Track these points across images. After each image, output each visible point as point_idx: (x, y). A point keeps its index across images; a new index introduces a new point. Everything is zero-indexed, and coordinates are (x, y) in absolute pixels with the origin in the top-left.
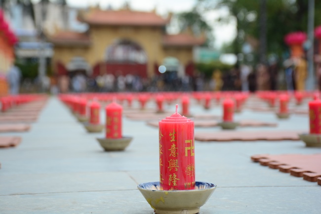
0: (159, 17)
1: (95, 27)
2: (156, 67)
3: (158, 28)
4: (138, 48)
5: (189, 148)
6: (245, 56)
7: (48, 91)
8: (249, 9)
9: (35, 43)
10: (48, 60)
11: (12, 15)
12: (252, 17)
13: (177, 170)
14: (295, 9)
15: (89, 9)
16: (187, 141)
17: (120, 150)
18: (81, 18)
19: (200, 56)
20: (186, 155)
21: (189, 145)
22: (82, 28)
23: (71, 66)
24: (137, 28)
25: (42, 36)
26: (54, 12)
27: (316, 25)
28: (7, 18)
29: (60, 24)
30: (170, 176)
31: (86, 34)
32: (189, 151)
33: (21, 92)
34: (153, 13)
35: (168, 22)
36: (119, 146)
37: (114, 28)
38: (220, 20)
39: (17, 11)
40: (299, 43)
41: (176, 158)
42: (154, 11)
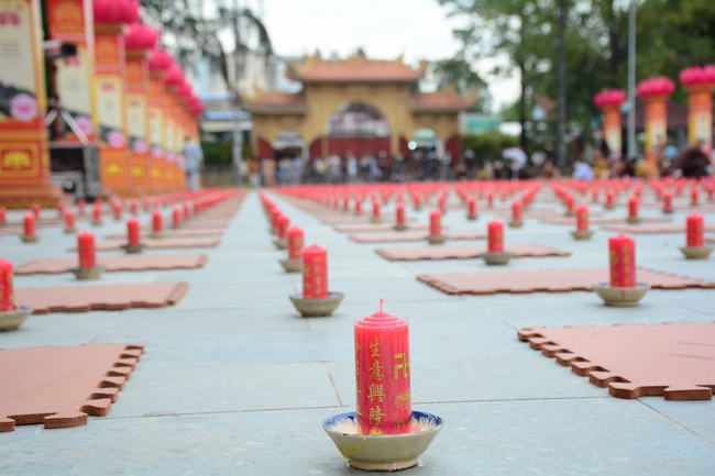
0: (408, 68)
1: (312, 86)
2: (404, 142)
3: (407, 85)
4: (376, 116)
5: (400, 366)
6: (535, 123)
7: (246, 181)
8: (540, 57)
9: (227, 113)
10: (246, 134)
11: (196, 73)
12: (544, 66)
13: (381, 400)
14: (608, 55)
15: (305, 59)
16: (398, 356)
17: (324, 315)
18: (291, 74)
19: (467, 125)
20: (396, 377)
21: (400, 361)
22: (296, 87)
23: (278, 145)
24: (374, 85)
25: (237, 100)
26: (254, 65)
27: (639, 79)
28: (189, 78)
29: (263, 84)
30: (372, 409)
31: (301, 96)
32: (401, 371)
33: (205, 184)
34: (399, 61)
35: (422, 74)
36: (323, 309)
37: (341, 85)
38: (496, 71)
39: (203, 66)
40: (616, 104)
41: (381, 382)
42: (400, 59)
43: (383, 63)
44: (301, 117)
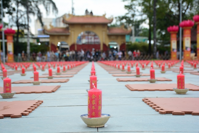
1: (72, 25)
18: (64, 21)
24: (94, 25)
31: (67, 29)
37: (82, 25)
42: (104, 15)
43: (98, 17)
44: (67, 36)
